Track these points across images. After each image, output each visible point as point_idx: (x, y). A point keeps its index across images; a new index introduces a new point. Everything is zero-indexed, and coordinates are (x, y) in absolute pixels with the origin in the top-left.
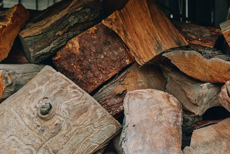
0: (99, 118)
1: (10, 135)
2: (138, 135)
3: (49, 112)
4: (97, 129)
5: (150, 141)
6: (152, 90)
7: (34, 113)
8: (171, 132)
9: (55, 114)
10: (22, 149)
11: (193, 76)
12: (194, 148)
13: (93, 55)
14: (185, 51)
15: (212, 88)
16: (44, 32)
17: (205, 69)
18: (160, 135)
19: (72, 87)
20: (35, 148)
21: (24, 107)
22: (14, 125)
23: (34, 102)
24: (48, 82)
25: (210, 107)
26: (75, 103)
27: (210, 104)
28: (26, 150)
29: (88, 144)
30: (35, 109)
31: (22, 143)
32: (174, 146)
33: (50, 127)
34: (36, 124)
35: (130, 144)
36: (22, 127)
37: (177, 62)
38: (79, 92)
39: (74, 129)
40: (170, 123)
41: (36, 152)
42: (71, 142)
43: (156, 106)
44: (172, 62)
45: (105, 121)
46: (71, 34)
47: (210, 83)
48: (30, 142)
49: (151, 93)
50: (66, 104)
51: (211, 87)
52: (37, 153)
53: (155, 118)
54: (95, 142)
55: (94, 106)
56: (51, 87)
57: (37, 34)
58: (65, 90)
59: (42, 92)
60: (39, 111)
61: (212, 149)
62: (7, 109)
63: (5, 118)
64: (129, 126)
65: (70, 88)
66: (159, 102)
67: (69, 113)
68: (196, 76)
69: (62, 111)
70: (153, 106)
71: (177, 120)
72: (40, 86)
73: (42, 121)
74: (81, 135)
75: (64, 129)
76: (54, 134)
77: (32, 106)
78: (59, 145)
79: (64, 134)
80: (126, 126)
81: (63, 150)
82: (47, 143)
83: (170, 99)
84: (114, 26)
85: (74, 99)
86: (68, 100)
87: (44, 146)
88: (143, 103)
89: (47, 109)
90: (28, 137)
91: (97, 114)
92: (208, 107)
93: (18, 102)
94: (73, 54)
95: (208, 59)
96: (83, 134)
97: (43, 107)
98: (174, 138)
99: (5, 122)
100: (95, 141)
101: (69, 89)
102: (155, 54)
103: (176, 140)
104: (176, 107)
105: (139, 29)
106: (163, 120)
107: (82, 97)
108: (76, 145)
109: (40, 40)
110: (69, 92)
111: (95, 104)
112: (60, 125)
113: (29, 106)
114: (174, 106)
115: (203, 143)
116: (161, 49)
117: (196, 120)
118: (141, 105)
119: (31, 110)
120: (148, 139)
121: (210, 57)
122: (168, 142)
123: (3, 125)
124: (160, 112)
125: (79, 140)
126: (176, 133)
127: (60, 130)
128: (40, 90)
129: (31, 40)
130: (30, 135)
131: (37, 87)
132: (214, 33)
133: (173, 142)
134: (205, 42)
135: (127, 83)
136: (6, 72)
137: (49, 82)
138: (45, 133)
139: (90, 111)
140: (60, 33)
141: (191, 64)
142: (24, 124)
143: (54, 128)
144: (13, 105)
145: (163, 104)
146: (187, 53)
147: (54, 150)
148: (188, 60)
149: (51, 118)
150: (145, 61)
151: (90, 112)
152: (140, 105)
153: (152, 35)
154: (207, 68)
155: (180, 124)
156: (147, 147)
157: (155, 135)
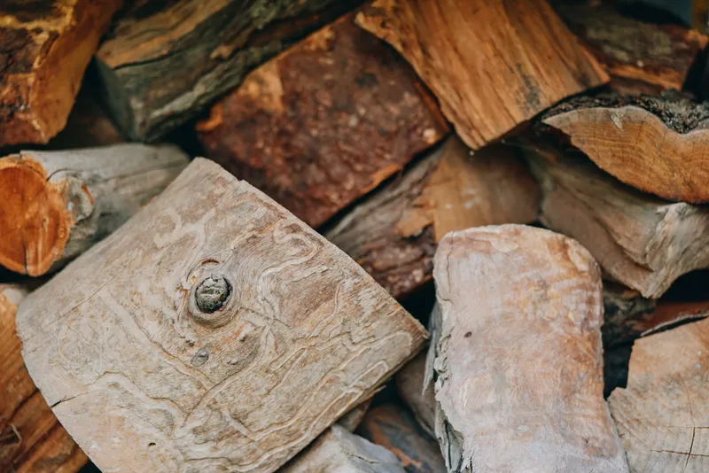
0: (364, 316)
1: (104, 371)
2: (482, 361)
3: (224, 303)
4: (359, 346)
5: (516, 379)
6: (518, 226)
7: (175, 307)
8: (576, 349)
9: (241, 308)
10: (140, 412)
11: (636, 183)
12: (639, 393)
13: (323, 115)
14: (611, 110)
15: (692, 218)
16: (176, 49)
17: (671, 163)
18: (546, 361)
19: (287, 227)
20: (181, 408)
21: (143, 287)
22: (113, 341)
23: (172, 274)
24: (212, 212)
25: (684, 271)
26: (298, 275)
27: (685, 263)
28: (154, 414)
29: (334, 389)
30: (179, 294)
31: (141, 395)
32: (585, 391)
33: (226, 348)
34: (184, 337)
35: (460, 389)
36: (139, 347)
37: (589, 142)
38: (310, 242)
39: (295, 349)
40: (571, 324)
41: (183, 419)
42: (285, 388)
43: (529, 274)
44: (574, 142)
45: (384, 322)
46: (256, 53)
47: (687, 202)
48: (165, 391)
49: (515, 238)
50: (272, 276)
51: (689, 215)
52: (185, 421)
53: (529, 309)
54: (354, 383)
55: (353, 282)
56: (223, 226)
57: (156, 56)
58: (266, 235)
59: (196, 241)
60: (193, 300)
61: (693, 396)
62: (87, 294)
63: (85, 320)
64: (453, 337)
65: (281, 229)
66: (537, 264)
67: (281, 306)
68: (644, 181)
69: (260, 298)
70: (523, 275)
71: (590, 313)
72: (189, 225)
73: (201, 329)
74: (316, 366)
75: (267, 352)
76: (238, 367)
77: (168, 283)
78: (251, 397)
79: (266, 364)
80: (444, 335)
81: (264, 411)
82: (215, 394)
83: (569, 252)
84: (392, 32)
85: (295, 262)
86: (277, 266)
87: (207, 401)
88: (493, 266)
89: (219, 295)
90: (158, 376)
91: (361, 303)
92: (678, 272)
93: (120, 270)
94: (261, 112)
95: (681, 133)
96: (320, 363)
97: (207, 289)
98: (583, 368)
99: (87, 333)
100: (353, 381)
101: (277, 233)
102: (519, 117)
103: (591, 371)
104: (586, 274)
105: (466, 36)
106: (551, 316)
107: (316, 255)
108: (298, 396)
109: (164, 74)
110: (277, 241)
111: (356, 274)
112: (255, 339)
113: (159, 285)
114: (580, 273)
115: (665, 377)
116: (538, 102)
117: (639, 308)
118: (486, 273)
119: (166, 297)
120: (510, 373)
121: (687, 128)
122: (568, 379)
123: (79, 344)
124: (542, 292)
125: (307, 380)
126: (589, 352)
127: (254, 354)
128: (191, 235)
129: (137, 76)
130: (163, 371)
131: (178, 227)
132: (684, 46)
133: (581, 379)
134: (657, 71)
135: (432, 203)
136: (75, 180)
137: (217, 211)
138: (213, 363)
139: (342, 297)
140: (224, 51)
141: (630, 147)
142: (144, 340)
143: (238, 350)
144: (105, 280)
145: (550, 268)
146: (618, 114)
147: (236, 410)
148: (622, 136)
149: (229, 321)
150: (489, 137)
151: (340, 299)
152: (483, 273)
153: (507, 57)
154: (679, 158)
155: (596, 323)
156: (510, 397)
157: (532, 360)
